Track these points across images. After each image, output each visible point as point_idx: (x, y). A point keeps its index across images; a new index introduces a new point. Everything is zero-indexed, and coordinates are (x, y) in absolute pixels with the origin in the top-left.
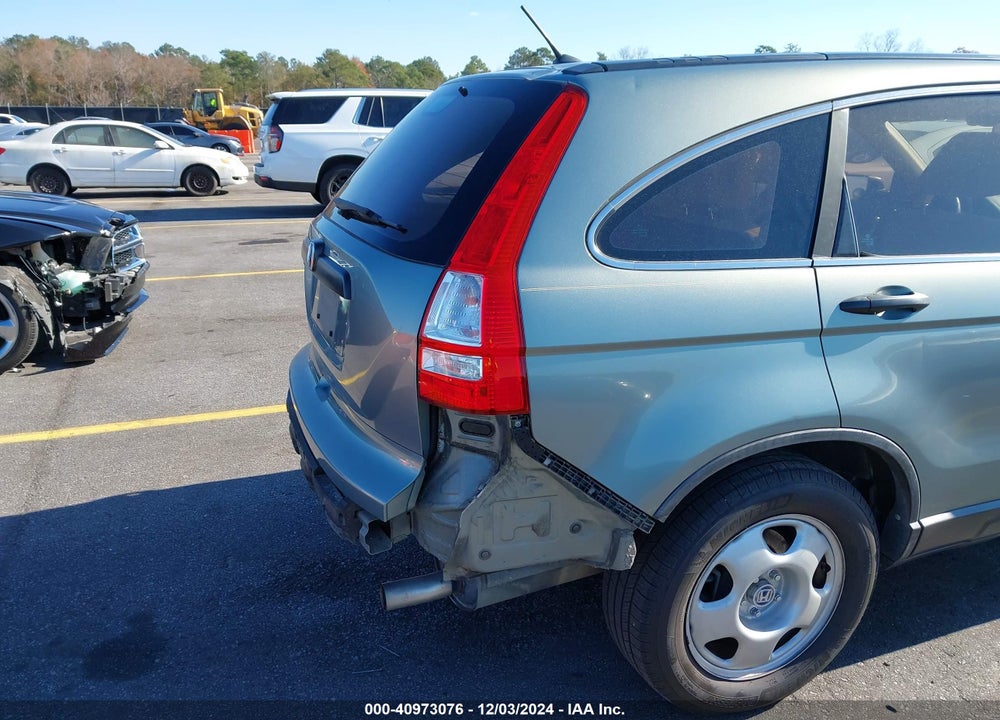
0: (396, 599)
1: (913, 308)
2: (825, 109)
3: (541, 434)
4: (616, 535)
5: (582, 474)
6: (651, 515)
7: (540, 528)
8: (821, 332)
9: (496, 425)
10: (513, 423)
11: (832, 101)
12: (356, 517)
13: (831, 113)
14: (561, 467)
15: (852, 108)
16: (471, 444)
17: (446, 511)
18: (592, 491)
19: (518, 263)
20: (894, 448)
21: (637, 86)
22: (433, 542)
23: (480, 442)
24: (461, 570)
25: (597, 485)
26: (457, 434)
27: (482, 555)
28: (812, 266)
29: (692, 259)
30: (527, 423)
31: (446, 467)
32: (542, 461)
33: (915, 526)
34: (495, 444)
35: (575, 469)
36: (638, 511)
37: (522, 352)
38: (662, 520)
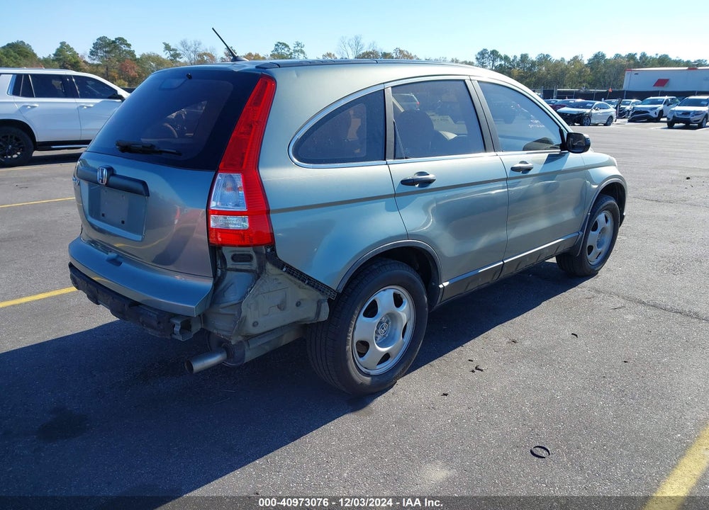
0: (198, 366)
1: (430, 182)
2: (381, 88)
3: (282, 254)
4: (319, 303)
5: (302, 273)
6: (335, 289)
7: (281, 307)
8: (395, 195)
9: (254, 254)
10: (266, 250)
11: (384, 83)
12: (169, 322)
13: (384, 90)
14: (292, 271)
15: (392, 87)
16: (238, 267)
17: (228, 306)
18: (307, 282)
19: (258, 167)
20: (430, 248)
21: (297, 74)
22: (221, 326)
23: (245, 266)
24: (240, 337)
25: (309, 278)
26: (230, 264)
27: (254, 325)
28: (387, 164)
29: (336, 163)
30: (274, 249)
31: (225, 282)
32: (282, 269)
33: (441, 286)
34: (254, 264)
35: (298, 271)
36: (329, 288)
37: (268, 212)
38: (340, 291)
